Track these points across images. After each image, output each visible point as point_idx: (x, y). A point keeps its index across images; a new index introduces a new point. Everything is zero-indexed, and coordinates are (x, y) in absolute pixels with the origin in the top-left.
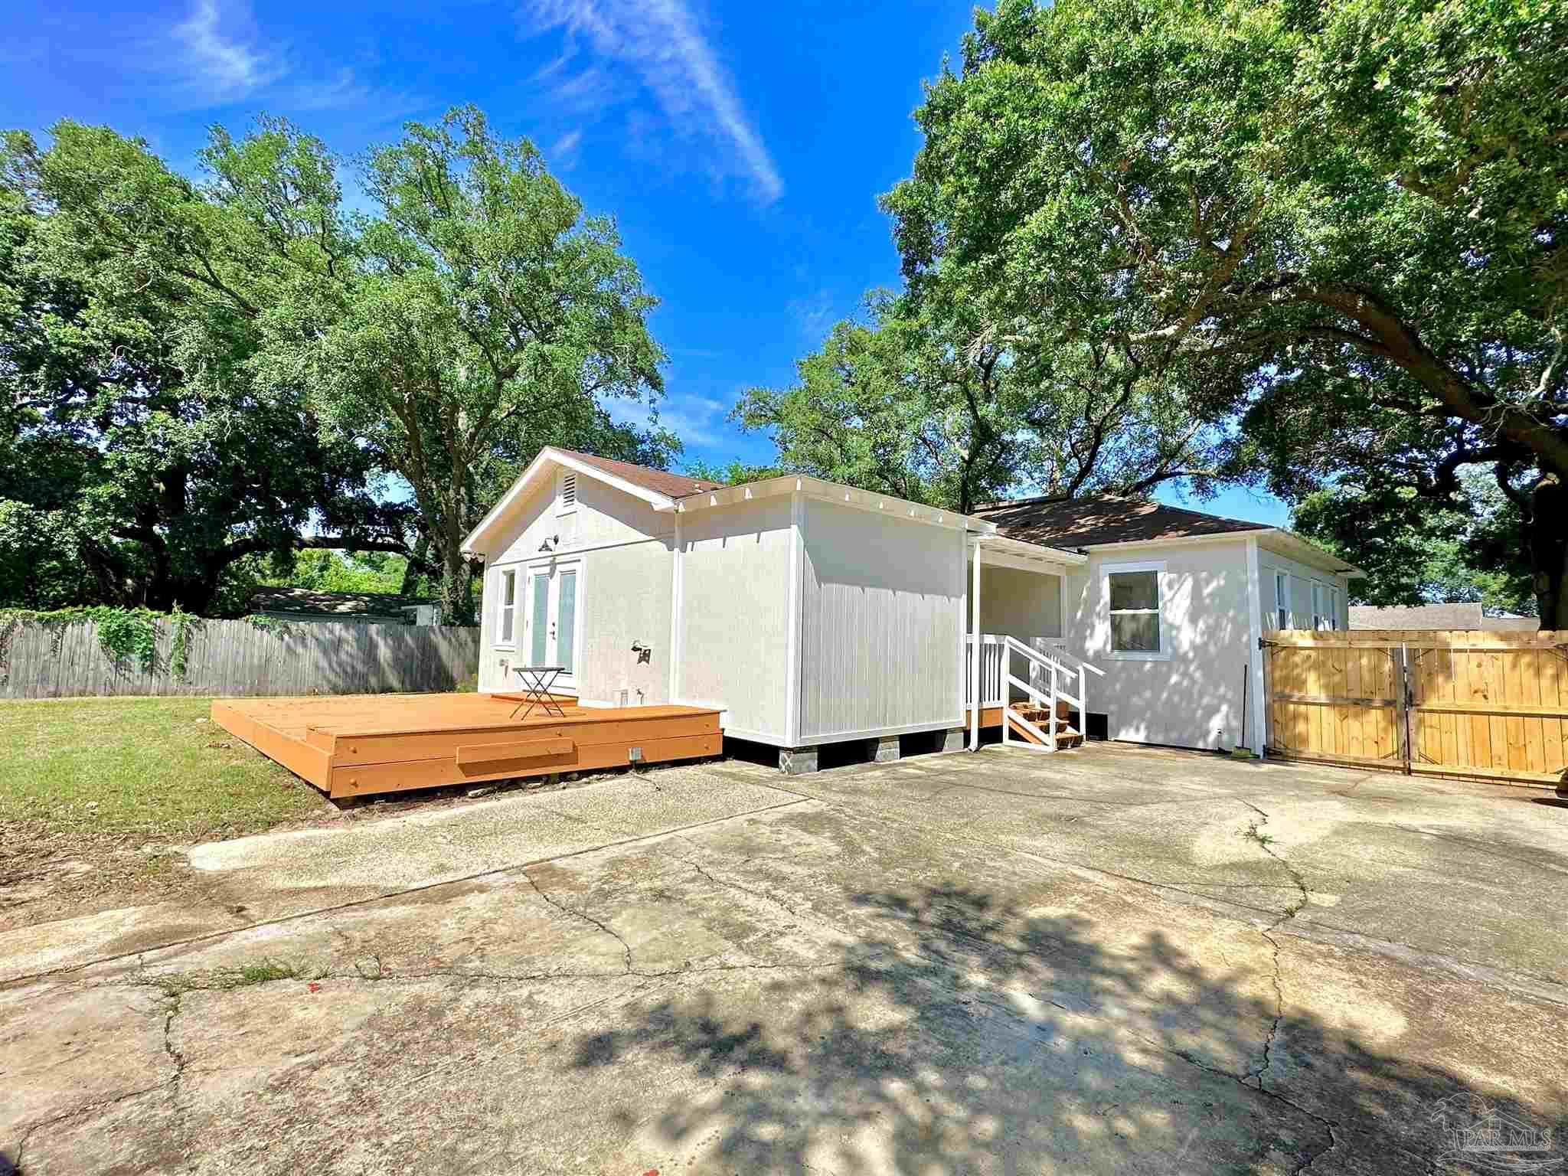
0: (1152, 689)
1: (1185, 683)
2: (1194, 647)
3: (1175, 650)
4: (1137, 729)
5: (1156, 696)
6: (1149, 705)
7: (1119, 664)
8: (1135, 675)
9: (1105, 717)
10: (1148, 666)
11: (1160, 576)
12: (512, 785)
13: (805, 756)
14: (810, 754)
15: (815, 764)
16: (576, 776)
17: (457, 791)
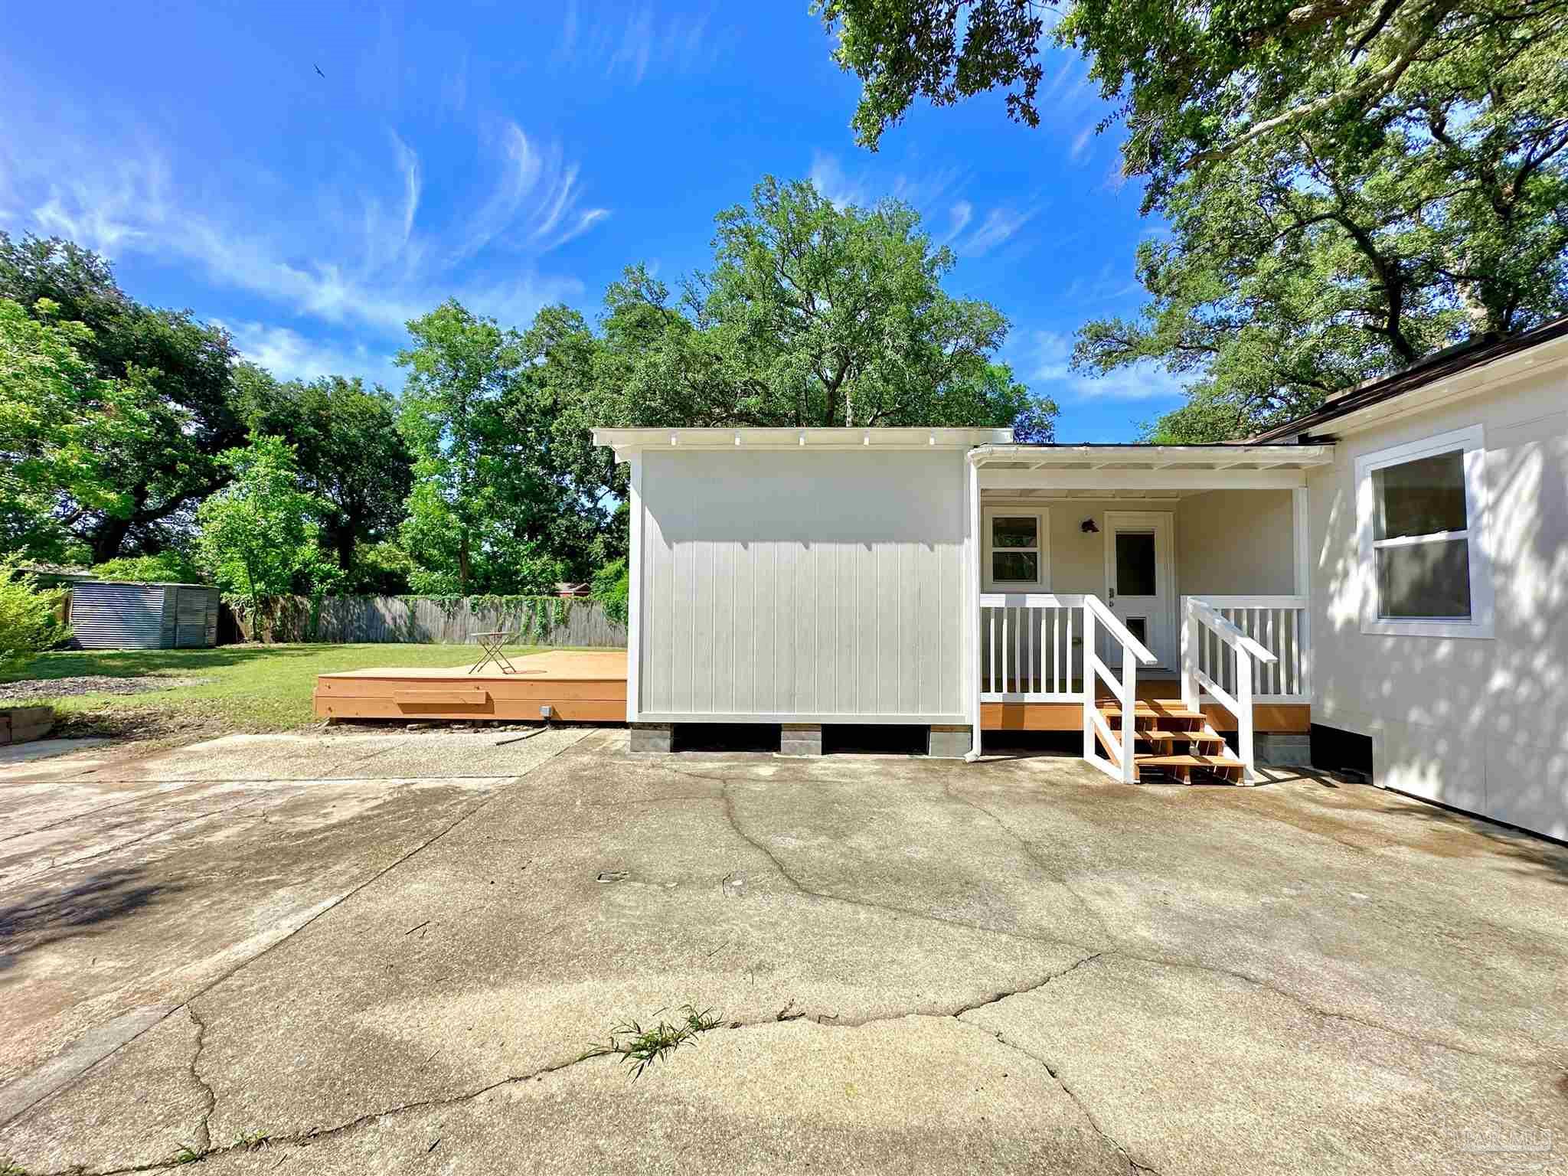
0: (1452, 697)
1: (1524, 690)
2: (1542, 607)
3: (1501, 617)
4: (1423, 774)
5: (1463, 711)
6: (1448, 728)
7: (1389, 643)
8: (1418, 665)
9: (1368, 740)
10: (1444, 650)
11: (1467, 458)
12: (446, 724)
13: (651, 732)
14: (657, 732)
15: (667, 743)
16: (496, 724)
17: (401, 724)
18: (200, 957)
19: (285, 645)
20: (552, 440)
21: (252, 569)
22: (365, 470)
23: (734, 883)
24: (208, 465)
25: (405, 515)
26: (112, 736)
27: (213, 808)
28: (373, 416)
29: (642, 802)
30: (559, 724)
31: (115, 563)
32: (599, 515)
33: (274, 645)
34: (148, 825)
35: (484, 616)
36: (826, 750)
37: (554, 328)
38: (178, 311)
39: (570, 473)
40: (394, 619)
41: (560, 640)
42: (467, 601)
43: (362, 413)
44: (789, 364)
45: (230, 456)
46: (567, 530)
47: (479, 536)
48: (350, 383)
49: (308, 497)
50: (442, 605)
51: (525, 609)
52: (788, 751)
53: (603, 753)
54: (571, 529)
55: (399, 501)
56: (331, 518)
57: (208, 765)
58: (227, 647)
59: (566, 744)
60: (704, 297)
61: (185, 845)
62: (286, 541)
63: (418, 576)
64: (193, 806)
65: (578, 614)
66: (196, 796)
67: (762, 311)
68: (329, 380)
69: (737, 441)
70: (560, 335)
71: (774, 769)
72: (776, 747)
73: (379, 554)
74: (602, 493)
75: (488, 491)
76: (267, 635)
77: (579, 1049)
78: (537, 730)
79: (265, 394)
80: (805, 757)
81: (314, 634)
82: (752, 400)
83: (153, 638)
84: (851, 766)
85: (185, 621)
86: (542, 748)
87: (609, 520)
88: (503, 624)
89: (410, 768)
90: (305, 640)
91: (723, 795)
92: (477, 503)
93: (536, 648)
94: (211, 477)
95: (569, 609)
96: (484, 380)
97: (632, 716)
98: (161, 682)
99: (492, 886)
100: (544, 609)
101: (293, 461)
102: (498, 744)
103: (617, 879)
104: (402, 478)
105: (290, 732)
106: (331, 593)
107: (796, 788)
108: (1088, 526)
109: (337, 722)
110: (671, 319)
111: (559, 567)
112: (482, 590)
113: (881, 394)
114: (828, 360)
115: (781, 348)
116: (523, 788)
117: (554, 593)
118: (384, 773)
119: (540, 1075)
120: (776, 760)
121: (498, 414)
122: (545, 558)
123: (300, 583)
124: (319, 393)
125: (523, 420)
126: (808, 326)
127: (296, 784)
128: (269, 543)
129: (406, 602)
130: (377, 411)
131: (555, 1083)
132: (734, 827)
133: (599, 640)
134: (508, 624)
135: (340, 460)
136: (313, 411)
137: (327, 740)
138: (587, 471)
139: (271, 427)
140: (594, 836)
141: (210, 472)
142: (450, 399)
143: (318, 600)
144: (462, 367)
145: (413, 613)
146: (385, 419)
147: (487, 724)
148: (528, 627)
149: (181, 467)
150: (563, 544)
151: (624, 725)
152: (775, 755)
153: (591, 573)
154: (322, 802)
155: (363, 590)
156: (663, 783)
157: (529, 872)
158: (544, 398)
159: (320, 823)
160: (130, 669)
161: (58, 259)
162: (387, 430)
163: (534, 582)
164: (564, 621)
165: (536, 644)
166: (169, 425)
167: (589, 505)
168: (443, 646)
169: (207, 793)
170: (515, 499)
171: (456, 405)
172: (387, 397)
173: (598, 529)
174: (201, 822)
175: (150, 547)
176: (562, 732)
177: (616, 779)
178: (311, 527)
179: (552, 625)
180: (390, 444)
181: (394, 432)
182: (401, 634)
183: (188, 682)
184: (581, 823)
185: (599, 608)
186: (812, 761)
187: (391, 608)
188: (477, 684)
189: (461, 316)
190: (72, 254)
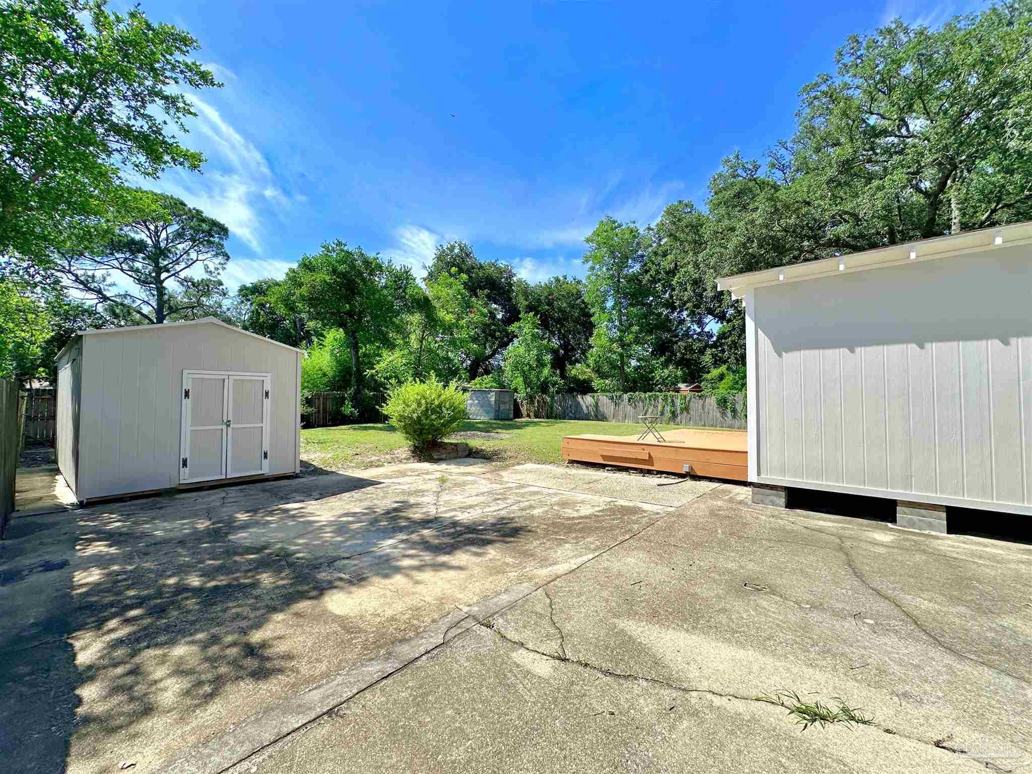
12: (626, 469)
13: (769, 492)
14: (774, 492)
15: (782, 501)
16: (655, 472)
17: (603, 466)
18: (541, 567)
19: (540, 420)
20: (673, 290)
21: (525, 382)
22: (570, 325)
23: (867, 621)
24: (506, 331)
25: (590, 347)
26: (487, 459)
27: (530, 498)
28: (573, 295)
29: (769, 540)
30: (696, 478)
31: (478, 379)
32: (707, 336)
33: (535, 420)
34: (509, 501)
35: (635, 405)
36: (951, 530)
37: (675, 217)
38: (493, 261)
39: (687, 309)
40: (587, 407)
41: (684, 422)
42: (626, 397)
43: (568, 293)
44: (879, 188)
45: (513, 328)
46: (685, 348)
47: (630, 356)
48: (562, 279)
49: (545, 342)
50: (612, 398)
51: (660, 401)
52: (905, 524)
53: (731, 500)
54: (689, 348)
55: (587, 340)
56: (554, 352)
57: (523, 476)
58: (517, 420)
59: (702, 491)
60: (788, 158)
61: (524, 513)
62: (537, 366)
63: (597, 383)
64: (523, 495)
65: (696, 404)
66: (522, 491)
67: (850, 150)
68: (552, 279)
69: (842, 267)
70: (679, 220)
71: (892, 538)
72: (893, 520)
73: (578, 371)
74: (708, 320)
75: (635, 328)
76: (532, 414)
77: (754, 693)
78: (680, 480)
79: (526, 292)
80: (927, 532)
81: (551, 415)
82: (842, 228)
83: (492, 415)
84: (988, 549)
85: (502, 407)
86: (686, 491)
87: (715, 339)
88: (647, 411)
89: (612, 493)
90: (548, 418)
91: (841, 549)
92: (629, 338)
93: (668, 426)
94: (507, 337)
95: (689, 401)
96: (630, 261)
97: (752, 477)
98: (496, 436)
99: (673, 572)
100: (673, 401)
101: (539, 324)
102: (657, 485)
103: (758, 590)
104: (589, 328)
105: (552, 464)
106: (558, 393)
107: (919, 558)
109: (572, 462)
110: (762, 185)
111: (679, 373)
112: (633, 389)
113: (1003, 186)
114: (930, 172)
115: (870, 178)
116: (680, 515)
117: (677, 390)
118: (601, 492)
119: (730, 698)
120: (891, 530)
121: (638, 280)
122: (671, 367)
123: (544, 388)
124: (548, 287)
125: (654, 281)
126: (903, 149)
127: (561, 492)
128: (531, 368)
129: (593, 397)
130: (575, 291)
131: (739, 706)
132: (858, 577)
133: (711, 423)
134: (650, 410)
135: (559, 321)
136: (546, 297)
137: (567, 470)
138: (697, 306)
139: (530, 308)
140: (735, 557)
141: (507, 334)
142: (612, 277)
143: (552, 397)
144: (617, 256)
145: (597, 403)
146: (579, 295)
147: (649, 472)
148: (662, 414)
149: (498, 334)
150: (682, 358)
151: (745, 484)
152: (890, 525)
153: (701, 376)
154: (575, 503)
155: (570, 391)
156: (783, 529)
157: (694, 568)
158: (667, 264)
159: (575, 515)
160: (487, 429)
161: (456, 251)
162: (579, 301)
163: (663, 383)
164: (686, 409)
165: (668, 424)
166: (492, 315)
167: (699, 330)
168: (613, 423)
169: (527, 490)
170: (650, 332)
171: (615, 279)
172: (579, 282)
173: (707, 346)
174: (527, 503)
175: (487, 372)
176: (698, 483)
177: (744, 521)
178: (548, 358)
179: (679, 411)
180: (581, 309)
181: (583, 302)
182: (591, 416)
183: (507, 436)
184: (724, 545)
185: (712, 401)
186: (937, 538)
187: (586, 401)
188: (643, 447)
189: (614, 225)
190: (460, 247)
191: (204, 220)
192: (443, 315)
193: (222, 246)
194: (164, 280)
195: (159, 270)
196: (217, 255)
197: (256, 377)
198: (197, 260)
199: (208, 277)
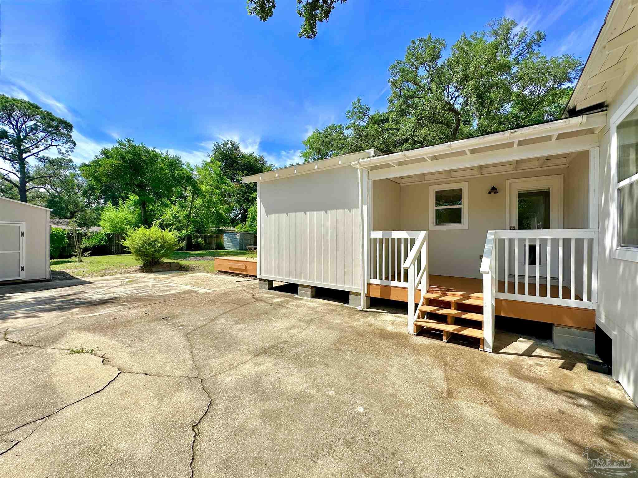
12: (239, 275)
14: (265, 282)
15: (267, 287)
16: (248, 276)
17: (230, 273)
29: (222, 302)
52: (300, 295)
71: (297, 301)
72: (297, 293)
80: (306, 298)
83: (238, 248)
91: (245, 305)
97: (258, 275)
102: (236, 281)
103: (166, 319)
105: (210, 273)
108: (494, 190)
109: (219, 272)
116: (208, 294)
119: (57, 349)
120: (296, 298)
132: (222, 314)
156: (241, 298)
161: (229, 146)
177: (233, 295)
186: (308, 301)
190: (232, 143)
191: (53, 119)
192: (203, 187)
193: (70, 136)
194: (26, 158)
195: (22, 152)
196: (67, 142)
197: (16, 224)
198: (51, 145)
199: (62, 157)
